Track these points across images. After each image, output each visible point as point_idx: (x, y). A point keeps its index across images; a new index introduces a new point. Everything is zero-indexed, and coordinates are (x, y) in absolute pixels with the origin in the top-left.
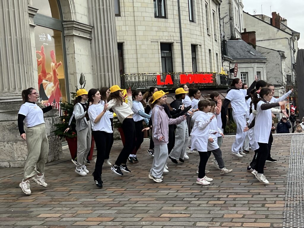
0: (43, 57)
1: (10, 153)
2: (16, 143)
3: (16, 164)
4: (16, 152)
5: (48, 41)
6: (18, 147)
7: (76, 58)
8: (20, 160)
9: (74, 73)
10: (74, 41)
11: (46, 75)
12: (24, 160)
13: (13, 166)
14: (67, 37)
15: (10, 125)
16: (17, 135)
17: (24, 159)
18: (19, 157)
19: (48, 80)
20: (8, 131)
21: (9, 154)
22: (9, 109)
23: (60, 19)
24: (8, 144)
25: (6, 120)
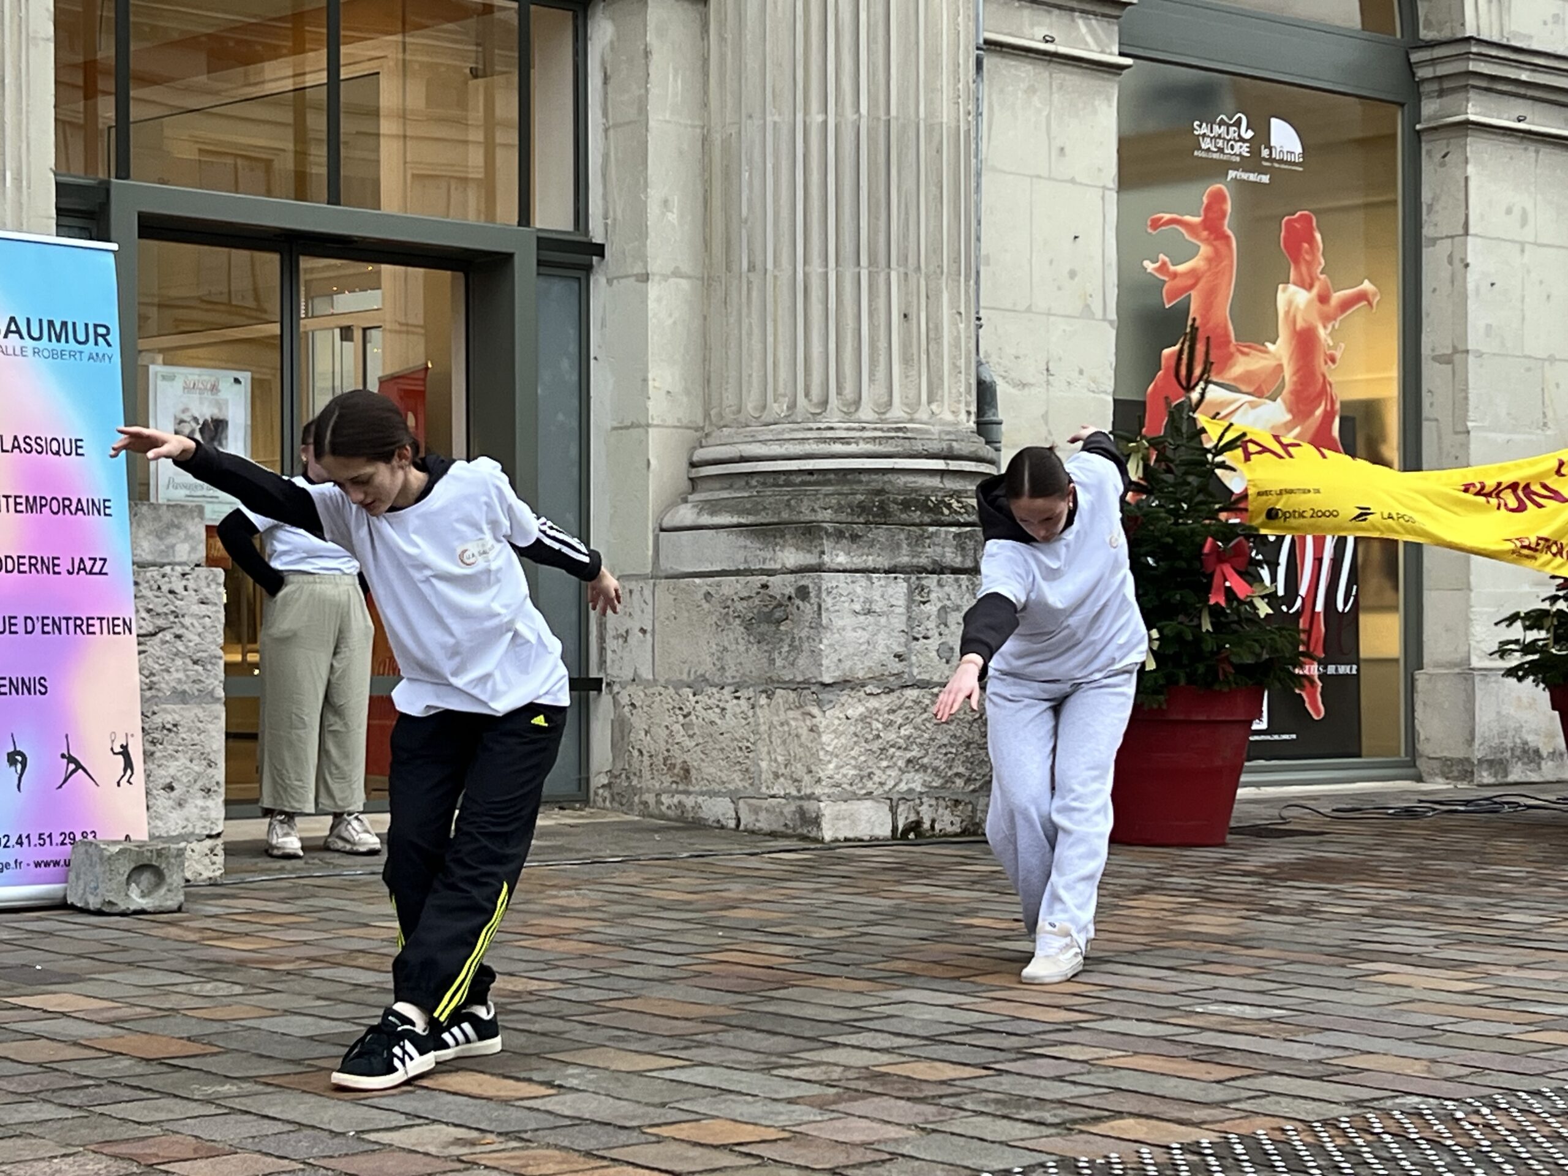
0: (1217, 251)
1: (741, 749)
2: (768, 697)
3: (763, 815)
4: (766, 749)
5: (1271, 159)
6: (775, 720)
7: (1469, 260)
8: (782, 793)
9: (1455, 351)
10: (1466, 161)
11: (1231, 356)
12: (795, 798)
13: (750, 827)
14: (1435, 135)
15: (750, 597)
16: (776, 654)
17: (799, 791)
18: (777, 776)
19: (1244, 388)
20: (742, 629)
21: (739, 753)
22: (765, 508)
23: (1399, 36)
24: (738, 698)
25: (742, 568)
